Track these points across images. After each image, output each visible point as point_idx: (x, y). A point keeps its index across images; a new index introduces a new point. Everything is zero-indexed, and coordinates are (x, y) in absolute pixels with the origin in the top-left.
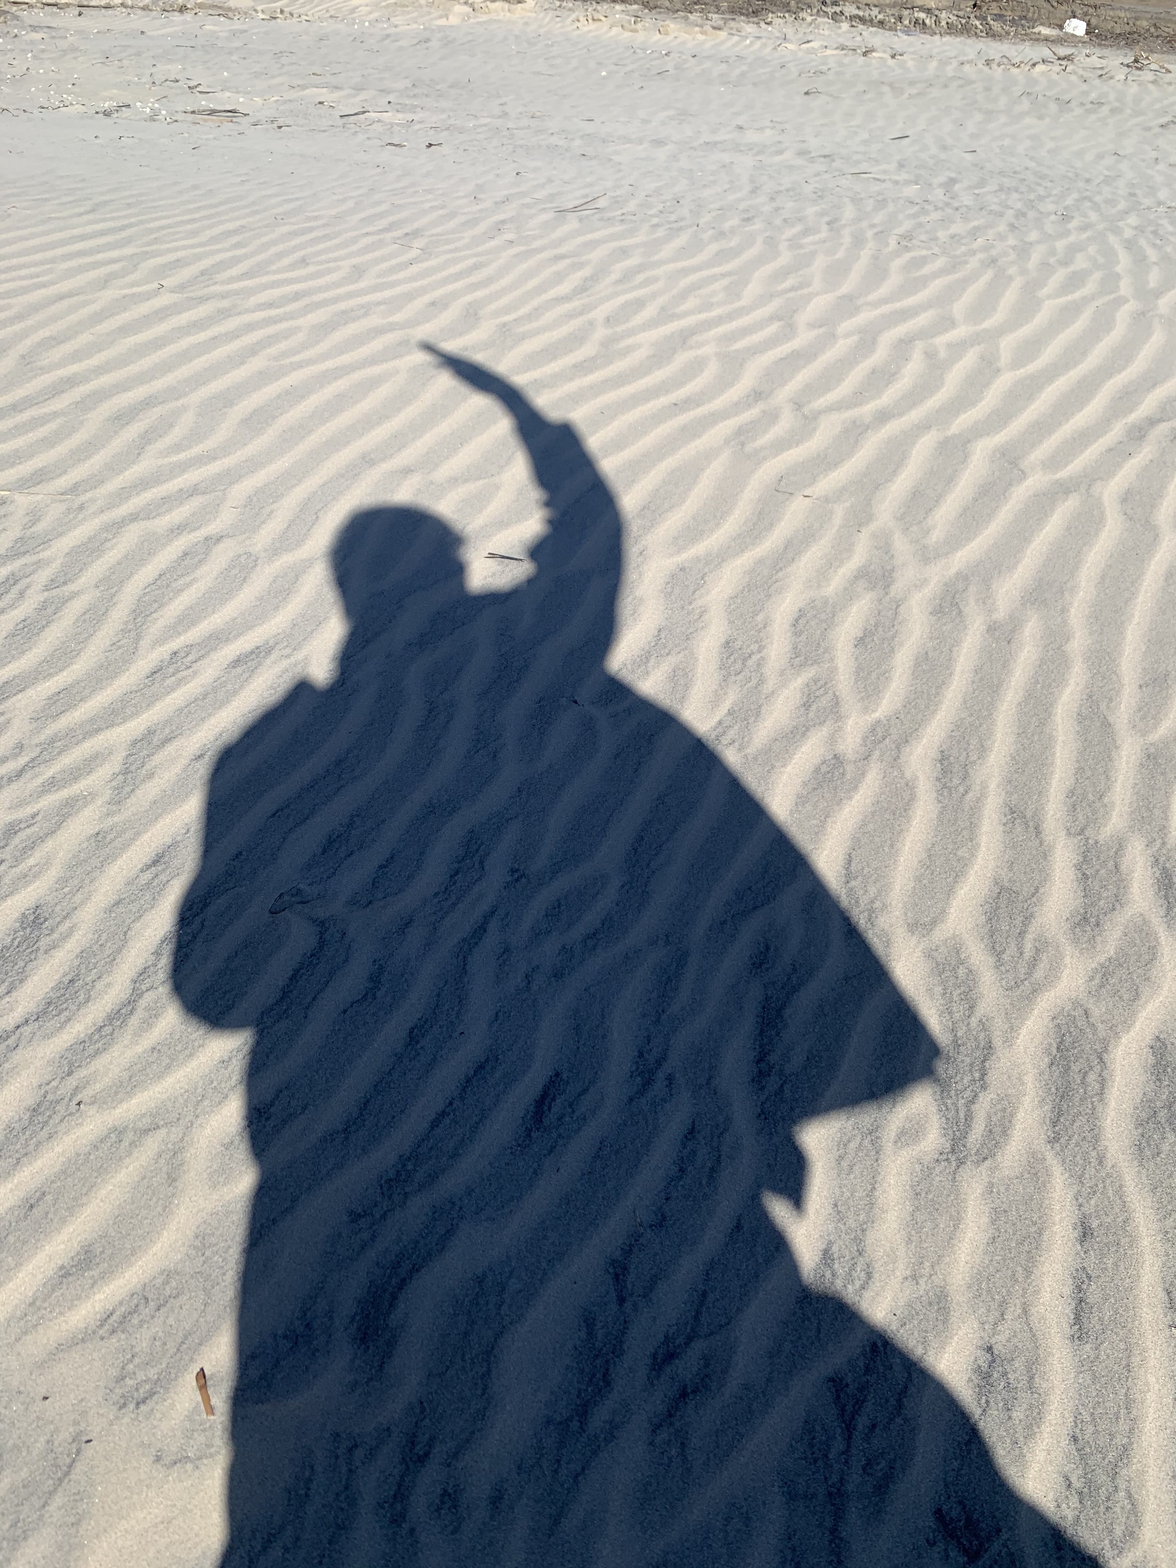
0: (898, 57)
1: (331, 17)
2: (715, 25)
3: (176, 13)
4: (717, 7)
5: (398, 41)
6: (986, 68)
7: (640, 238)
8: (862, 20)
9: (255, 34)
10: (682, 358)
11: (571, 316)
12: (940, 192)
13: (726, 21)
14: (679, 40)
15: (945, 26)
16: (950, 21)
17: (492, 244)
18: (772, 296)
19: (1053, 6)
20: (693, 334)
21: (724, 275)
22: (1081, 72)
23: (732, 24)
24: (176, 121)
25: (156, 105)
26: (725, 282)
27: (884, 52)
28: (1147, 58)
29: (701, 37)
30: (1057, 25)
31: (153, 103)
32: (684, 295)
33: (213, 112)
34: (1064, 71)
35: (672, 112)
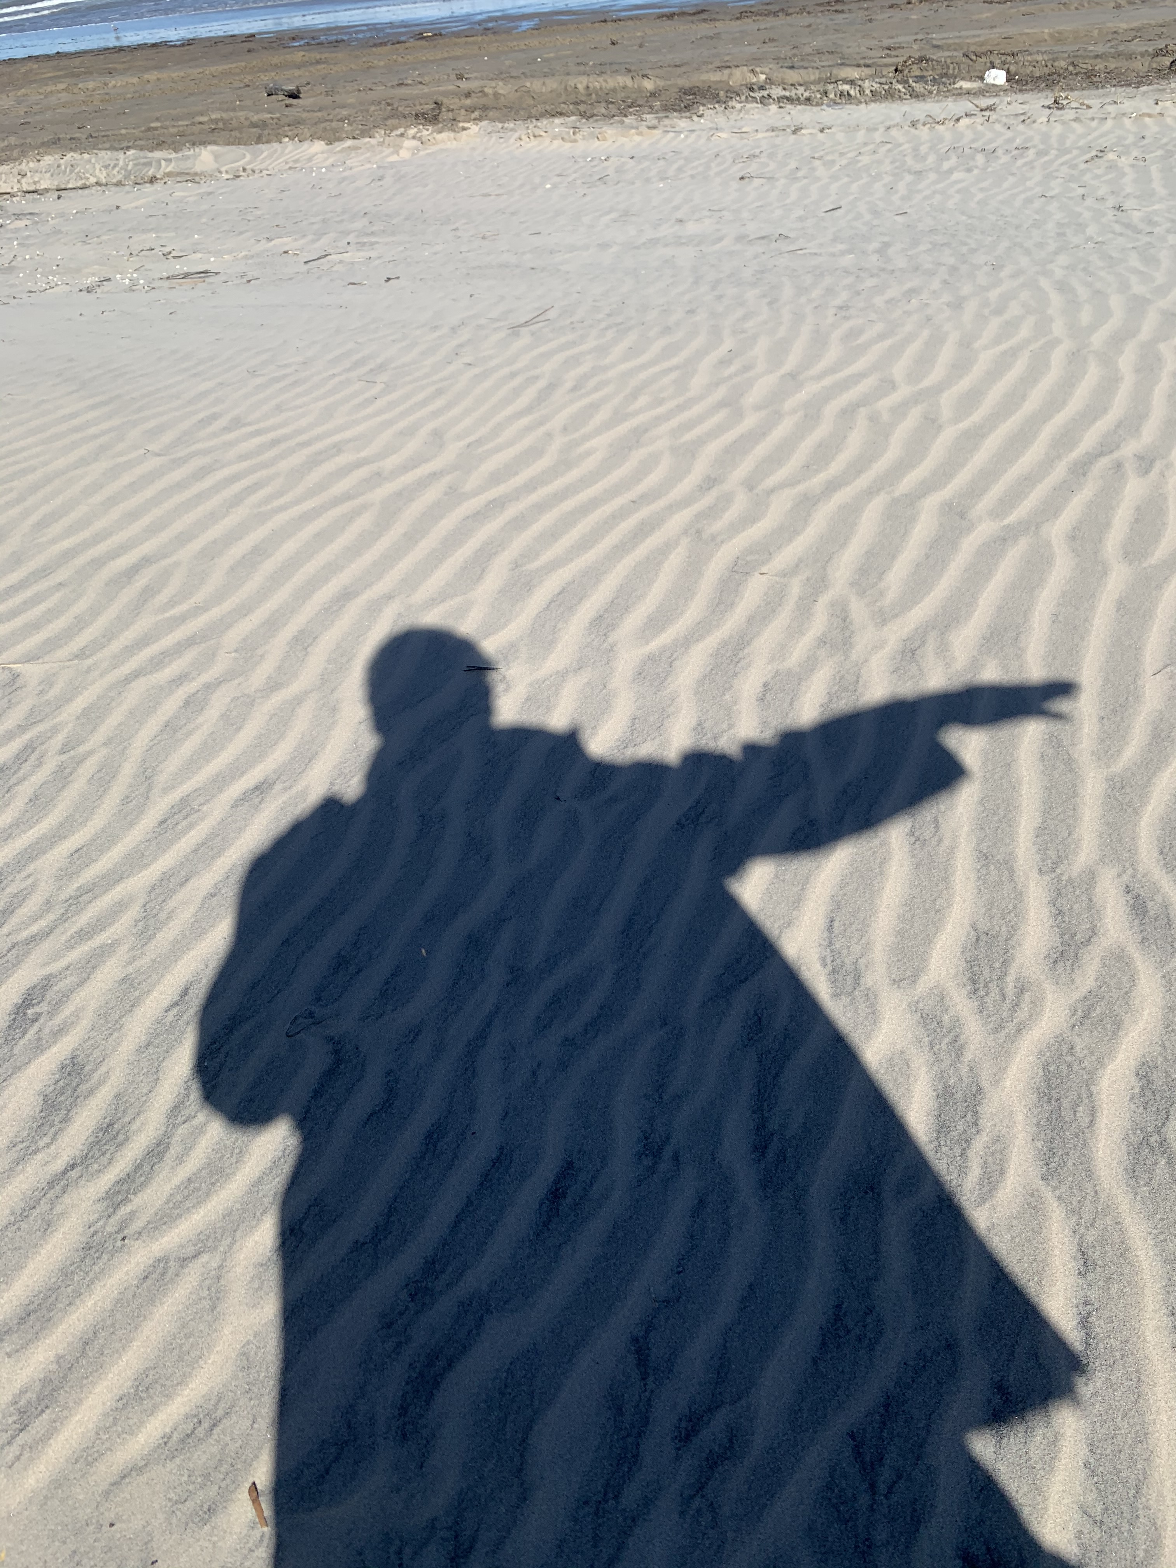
0: (826, 131)
1: (290, 168)
2: (650, 124)
3: (148, 185)
4: (651, 107)
5: (354, 182)
6: (912, 130)
7: (591, 343)
8: (789, 99)
9: (221, 194)
10: (637, 456)
11: (529, 429)
12: (874, 258)
13: (659, 119)
14: (617, 144)
15: (870, 94)
16: (873, 89)
17: (451, 368)
18: (717, 384)
19: (972, 60)
20: (646, 430)
21: (670, 370)
22: (1004, 120)
23: (666, 122)
24: (153, 288)
25: (135, 275)
26: (674, 375)
27: (814, 128)
28: (1066, 98)
29: (638, 138)
30: (978, 77)
31: (132, 274)
32: (634, 395)
33: (186, 276)
34: (988, 121)
35: (613, 215)
